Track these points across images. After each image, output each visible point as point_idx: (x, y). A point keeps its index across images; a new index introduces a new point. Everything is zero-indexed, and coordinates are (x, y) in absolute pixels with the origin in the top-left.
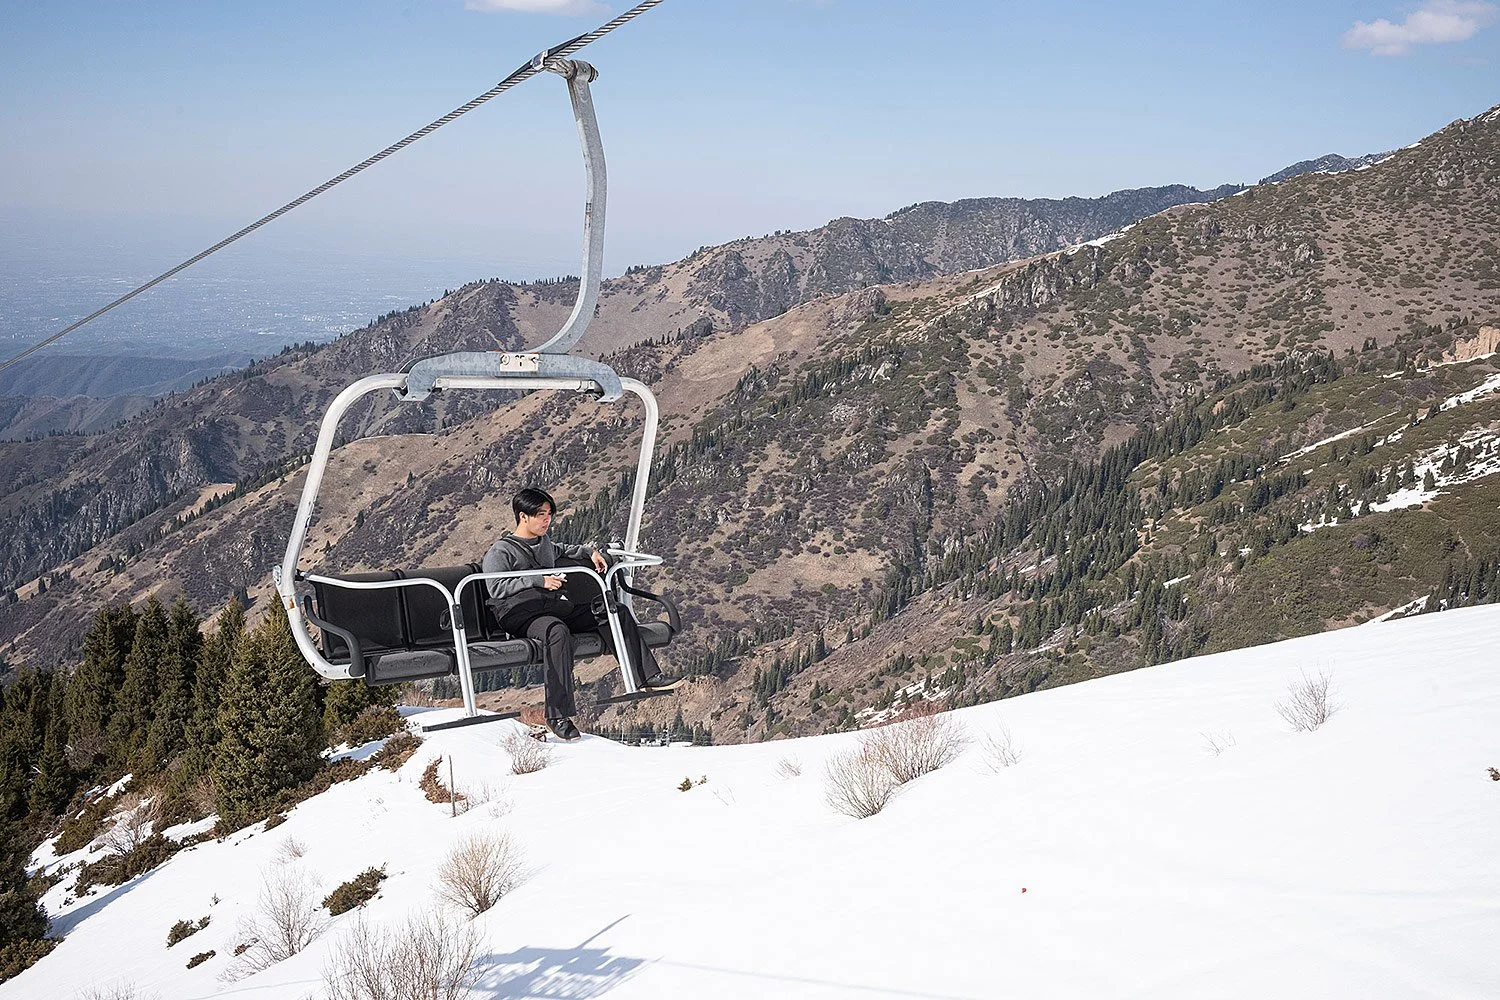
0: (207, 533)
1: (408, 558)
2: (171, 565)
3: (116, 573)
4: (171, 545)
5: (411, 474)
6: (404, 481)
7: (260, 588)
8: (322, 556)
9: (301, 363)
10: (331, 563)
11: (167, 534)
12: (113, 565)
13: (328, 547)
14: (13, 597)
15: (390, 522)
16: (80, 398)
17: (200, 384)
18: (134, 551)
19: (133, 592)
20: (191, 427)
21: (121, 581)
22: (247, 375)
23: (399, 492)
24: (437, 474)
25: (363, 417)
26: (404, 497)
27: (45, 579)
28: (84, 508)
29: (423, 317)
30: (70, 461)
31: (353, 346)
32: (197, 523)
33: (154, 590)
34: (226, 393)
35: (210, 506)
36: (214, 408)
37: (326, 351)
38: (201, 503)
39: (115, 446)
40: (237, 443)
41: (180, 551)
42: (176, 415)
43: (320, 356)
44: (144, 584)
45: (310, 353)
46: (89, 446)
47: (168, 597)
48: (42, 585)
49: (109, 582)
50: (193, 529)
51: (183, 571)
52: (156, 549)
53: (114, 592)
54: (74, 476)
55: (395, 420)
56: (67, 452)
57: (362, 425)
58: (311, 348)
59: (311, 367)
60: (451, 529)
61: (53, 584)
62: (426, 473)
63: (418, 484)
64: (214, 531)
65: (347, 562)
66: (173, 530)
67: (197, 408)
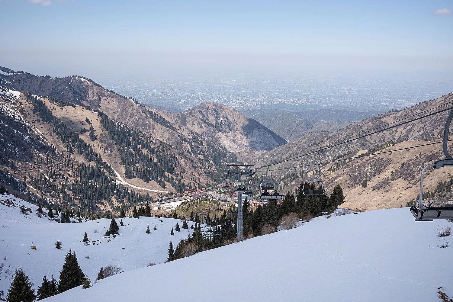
0: (358, 164)
1: (416, 179)
2: (347, 172)
3: (332, 172)
4: (348, 166)
5: (420, 153)
6: (418, 155)
7: (371, 181)
8: (390, 175)
9: (393, 116)
10: (392, 177)
11: (347, 163)
12: (332, 170)
13: (392, 172)
14: (306, 175)
15: (412, 167)
16: (331, 121)
17: (363, 120)
18: (338, 166)
19: (336, 177)
20: (358, 133)
21: (333, 175)
22: (377, 118)
23: (416, 158)
24: (429, 154)
25: (410, 133)
26: (417, 160)
27: (315, 171)
28: (327, 153)
29: (434, 103)
30: (325, 139)
31: (410, 111)
32: (356, 161)
33: (341, 178)
34: (370, 123)
35: (360, 156)
36: (366, 127)
37: (401, 112)
38: (357, 155)
39: (337, 136)
40: (371, 138)
41: (350, 168)
42: (355, 129)
43: (399, 114)
44: (339, 176)
45: (396, 113)
46: (331, 135)
47: (345, 180)
48: (314, 173)
49: (331, 174)
50: (354, 162)
51: (350, 174)
52: (344, 167)
53: (331, 177)
54: (326, 143)
55: (421, 135)
56: (324, 137)
57: (410, 136)
58: (397, 111)
59: (396, 117)
60: (431, 171)
61: (316, 173)
62: (426, 153)
63: (422, 156)
64: (360, 164)
65: (397, 178)
66: (349, 162)
67: (361, 127)
